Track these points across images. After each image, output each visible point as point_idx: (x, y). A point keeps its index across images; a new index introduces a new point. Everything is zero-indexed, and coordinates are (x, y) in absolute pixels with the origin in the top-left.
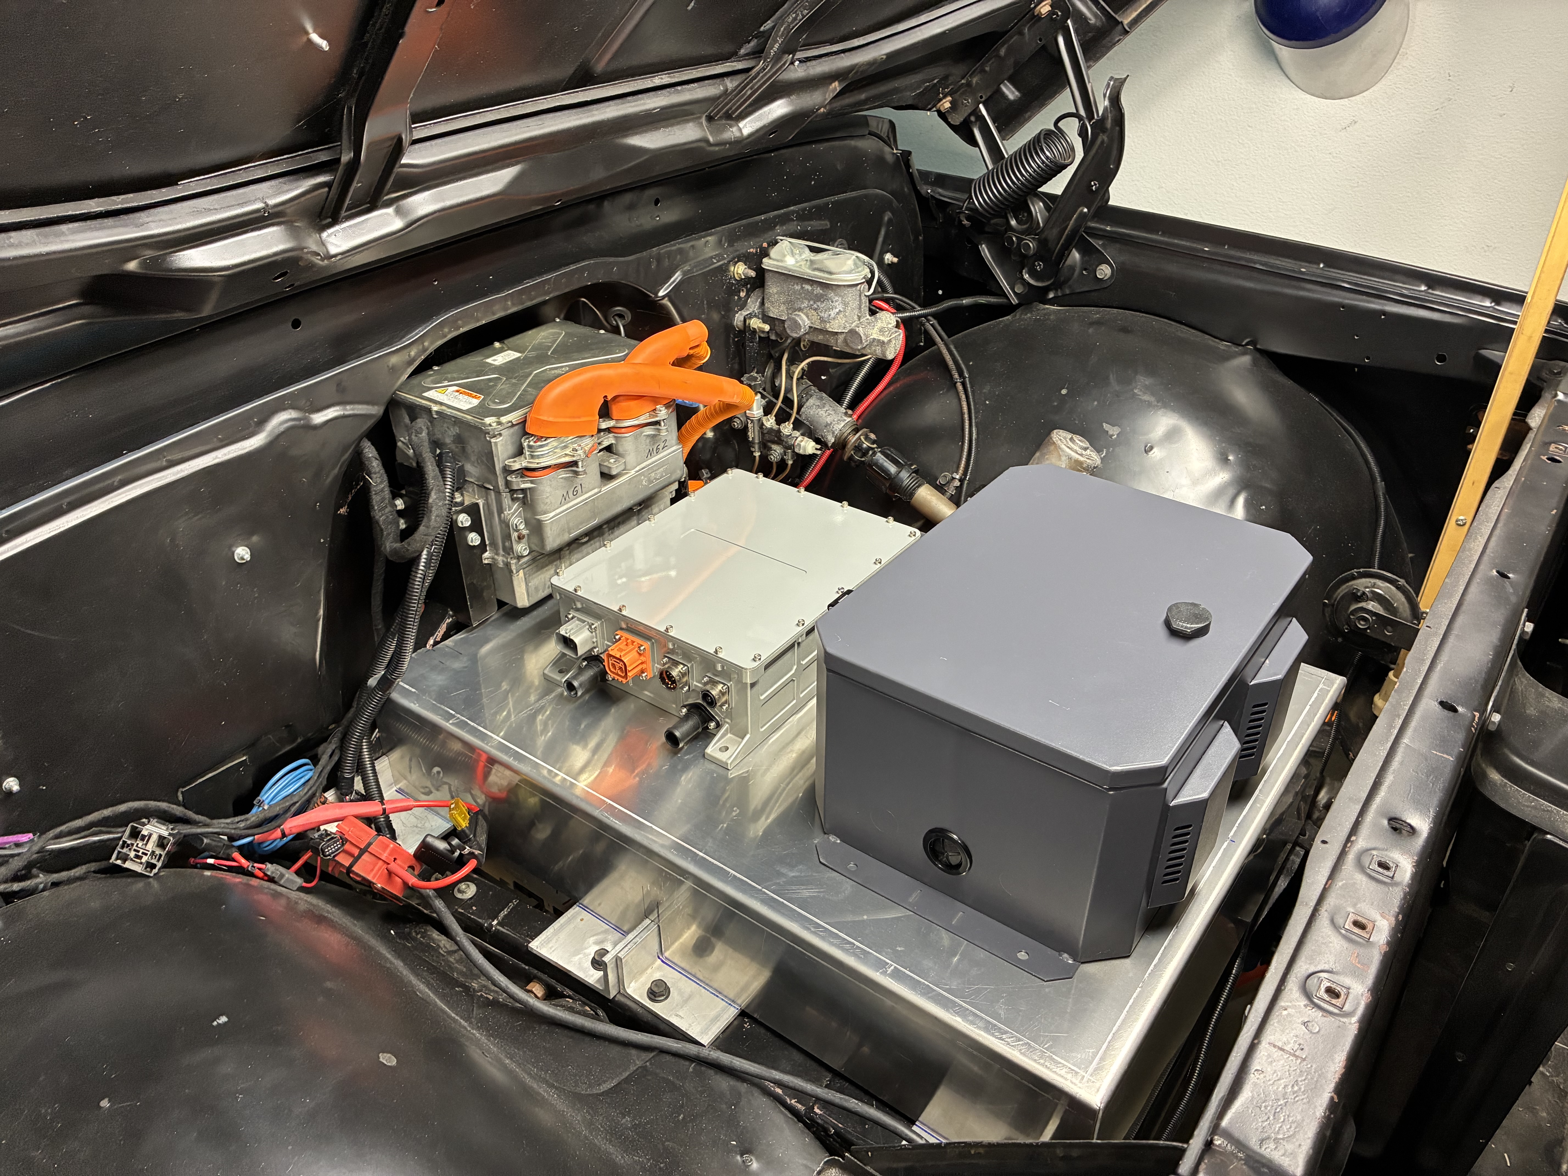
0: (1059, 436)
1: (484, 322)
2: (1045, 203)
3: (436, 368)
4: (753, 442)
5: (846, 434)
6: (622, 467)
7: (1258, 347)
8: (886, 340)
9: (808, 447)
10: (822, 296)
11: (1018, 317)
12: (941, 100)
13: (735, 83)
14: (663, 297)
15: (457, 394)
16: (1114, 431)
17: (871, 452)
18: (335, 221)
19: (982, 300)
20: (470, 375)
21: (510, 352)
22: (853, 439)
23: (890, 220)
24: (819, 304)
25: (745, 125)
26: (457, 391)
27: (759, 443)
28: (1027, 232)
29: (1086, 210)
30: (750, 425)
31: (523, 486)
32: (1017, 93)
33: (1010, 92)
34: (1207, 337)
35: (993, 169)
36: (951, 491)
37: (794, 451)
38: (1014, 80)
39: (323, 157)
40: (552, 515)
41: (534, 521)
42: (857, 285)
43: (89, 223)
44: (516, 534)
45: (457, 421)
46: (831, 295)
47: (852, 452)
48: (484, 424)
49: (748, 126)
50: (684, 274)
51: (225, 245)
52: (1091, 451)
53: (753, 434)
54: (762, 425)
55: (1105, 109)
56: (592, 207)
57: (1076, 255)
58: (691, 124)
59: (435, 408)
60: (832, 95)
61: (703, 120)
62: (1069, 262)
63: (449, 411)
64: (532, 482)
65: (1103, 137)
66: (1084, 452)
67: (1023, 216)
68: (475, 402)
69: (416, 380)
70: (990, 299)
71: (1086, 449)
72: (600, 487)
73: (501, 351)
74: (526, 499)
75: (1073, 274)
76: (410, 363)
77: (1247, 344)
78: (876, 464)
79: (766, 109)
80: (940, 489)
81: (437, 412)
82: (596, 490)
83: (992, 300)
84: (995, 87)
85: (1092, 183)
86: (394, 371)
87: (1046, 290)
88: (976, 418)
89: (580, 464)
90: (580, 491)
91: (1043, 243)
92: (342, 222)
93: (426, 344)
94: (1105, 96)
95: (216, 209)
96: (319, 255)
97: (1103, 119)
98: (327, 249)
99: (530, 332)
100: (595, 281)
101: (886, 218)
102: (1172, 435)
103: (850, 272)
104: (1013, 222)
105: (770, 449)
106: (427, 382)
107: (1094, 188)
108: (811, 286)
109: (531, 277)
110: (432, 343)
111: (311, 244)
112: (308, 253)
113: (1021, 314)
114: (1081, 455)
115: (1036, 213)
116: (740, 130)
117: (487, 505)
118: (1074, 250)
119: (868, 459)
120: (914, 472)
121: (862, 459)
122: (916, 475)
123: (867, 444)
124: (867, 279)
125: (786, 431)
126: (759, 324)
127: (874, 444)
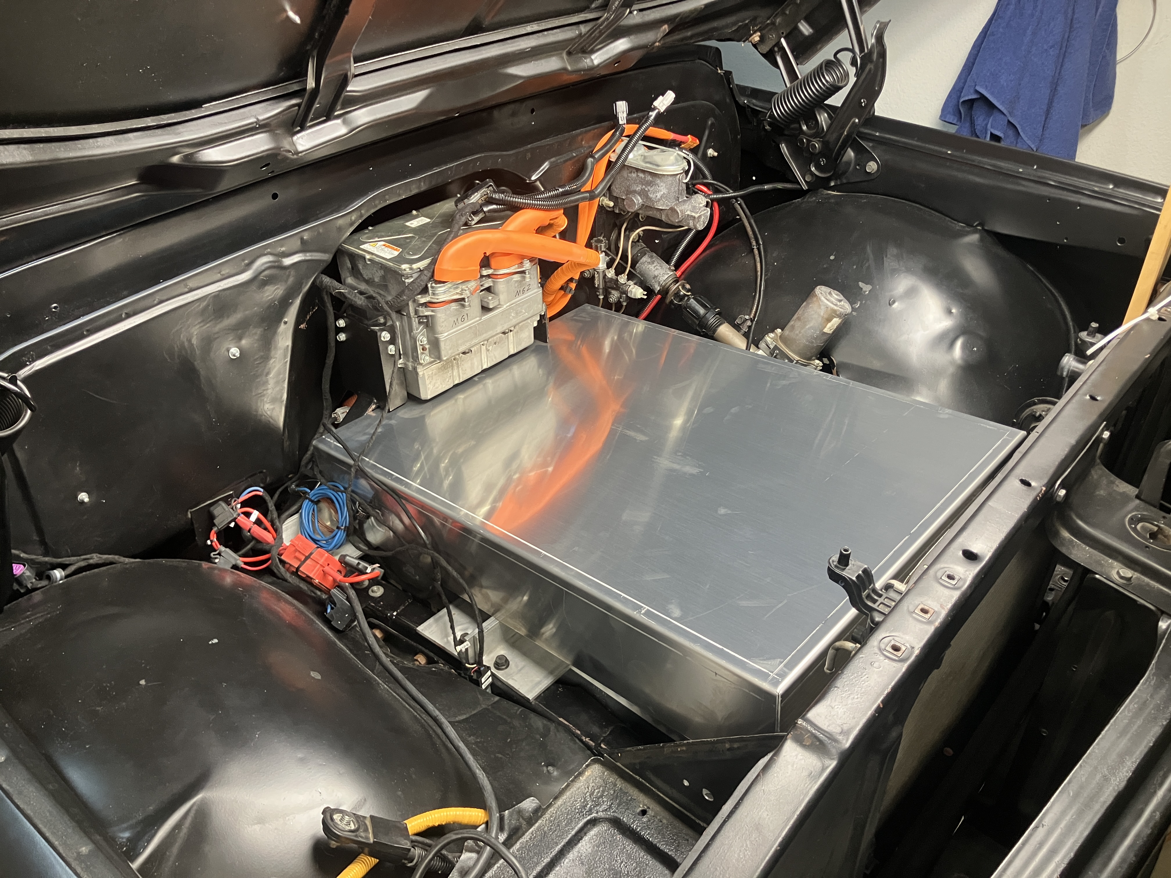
0: (821, 291)
1: (404, 197)
2: (829, 114)
3: (370, 228)
4: (598, 288)
5: (668, 284)
6: (497, 303)
7: (986, 228)
8: (697, 216)
9: (638, 293)
10: (651, 182)
11: (806, 200)
12: (752, 35)
13: (588, 28)
14: (536, 181)
15: (384, 247)
16: (866, 288)
17: (686, 298)
18: (303, 128)
19: (780, 186)
20: (393, 234)
21: (423, 218)
22: (674, 288)
23: (712, 124)
24: (649, 188)
25: (596, 58)
26: (384, 245)
27: (603, 288)
28: (815, 136)
29: (857, 121)
30: (596, 276)
31: (426, 314)
32: (811, 30)
33: (805, 29)
34: (947, 219)
35: (791, 87)
36: (745, 329)
37: (627, 296)
38: (808, 20)
39: (296, 87)
40: (446, 334)
41: (434, 338)
42: (678, 174)
43: (146, 132)
44: (421, 347)
45: (383, 267)
46: (658, 181)
47: (672, 298)
48: (401, 270)
49: (597, 58)
50: (551, 164)
51: (231, 146)
52: (845, 302)
53: (598, 282)
54: (605, 276)
55: (872, 46)
56: (484, 114)
57: (851, 154)
58: (554, 58)
59: (368, 257)
60: (662, 35)
61: (564, 55)
62: (845, 159)
63: (377, 259)
64: (432, 311)
65: (870, 66)
66: (838, 303)
67: (812, 124)
68: (396, 253)
69: (355, 237)
70: (786, 186)
71: (840, 301)
72: (481, 316)
73: (416, 217)
74: (428, 323)
75: (849, 168)
76: (352, 224)
77: (977, 226)
78: (690, 308)
79: (612, 46)
80: (737, 327)
81: (370, 260)
82: (478, 319)
83: (788, 186)
84: (793, 26)
85: (862, 101)
86: (340, 229)
87: (829, 179)
88: (765, 275)
89: (466, 300)
90: (466, 318)
91: (825, 144)
92: (307, 129)
93: (363, 212)
94: (872, 35)
95: (226, 123)
96: (290, 151)
97: (871, 52)
98: (296, 148)
99: (438, 204)
100: (484, 168)
101: (710, 123)
102: (911, 293)
103: (672, 165)
104: (804, 128)
105: (610, 293)
106: (363, 238)
107: (863, 104)
108: (644, 174)
109: (438, 165)
110: (367, 211)
111: (286, 144)
112: (284, 151)
113: (808, 198)
114: (836, 305)
115: (822, 121)
116: (592, 60)
117: (402, 326)
118: (849, 149)
119: (683, 302)
120: (717, 314)
121: (679, 303)
122: (720, 317)
123: (683, 292)
124: (685, 170)
125: (622, 280)
126: (606, 202)
127: (689, 292)
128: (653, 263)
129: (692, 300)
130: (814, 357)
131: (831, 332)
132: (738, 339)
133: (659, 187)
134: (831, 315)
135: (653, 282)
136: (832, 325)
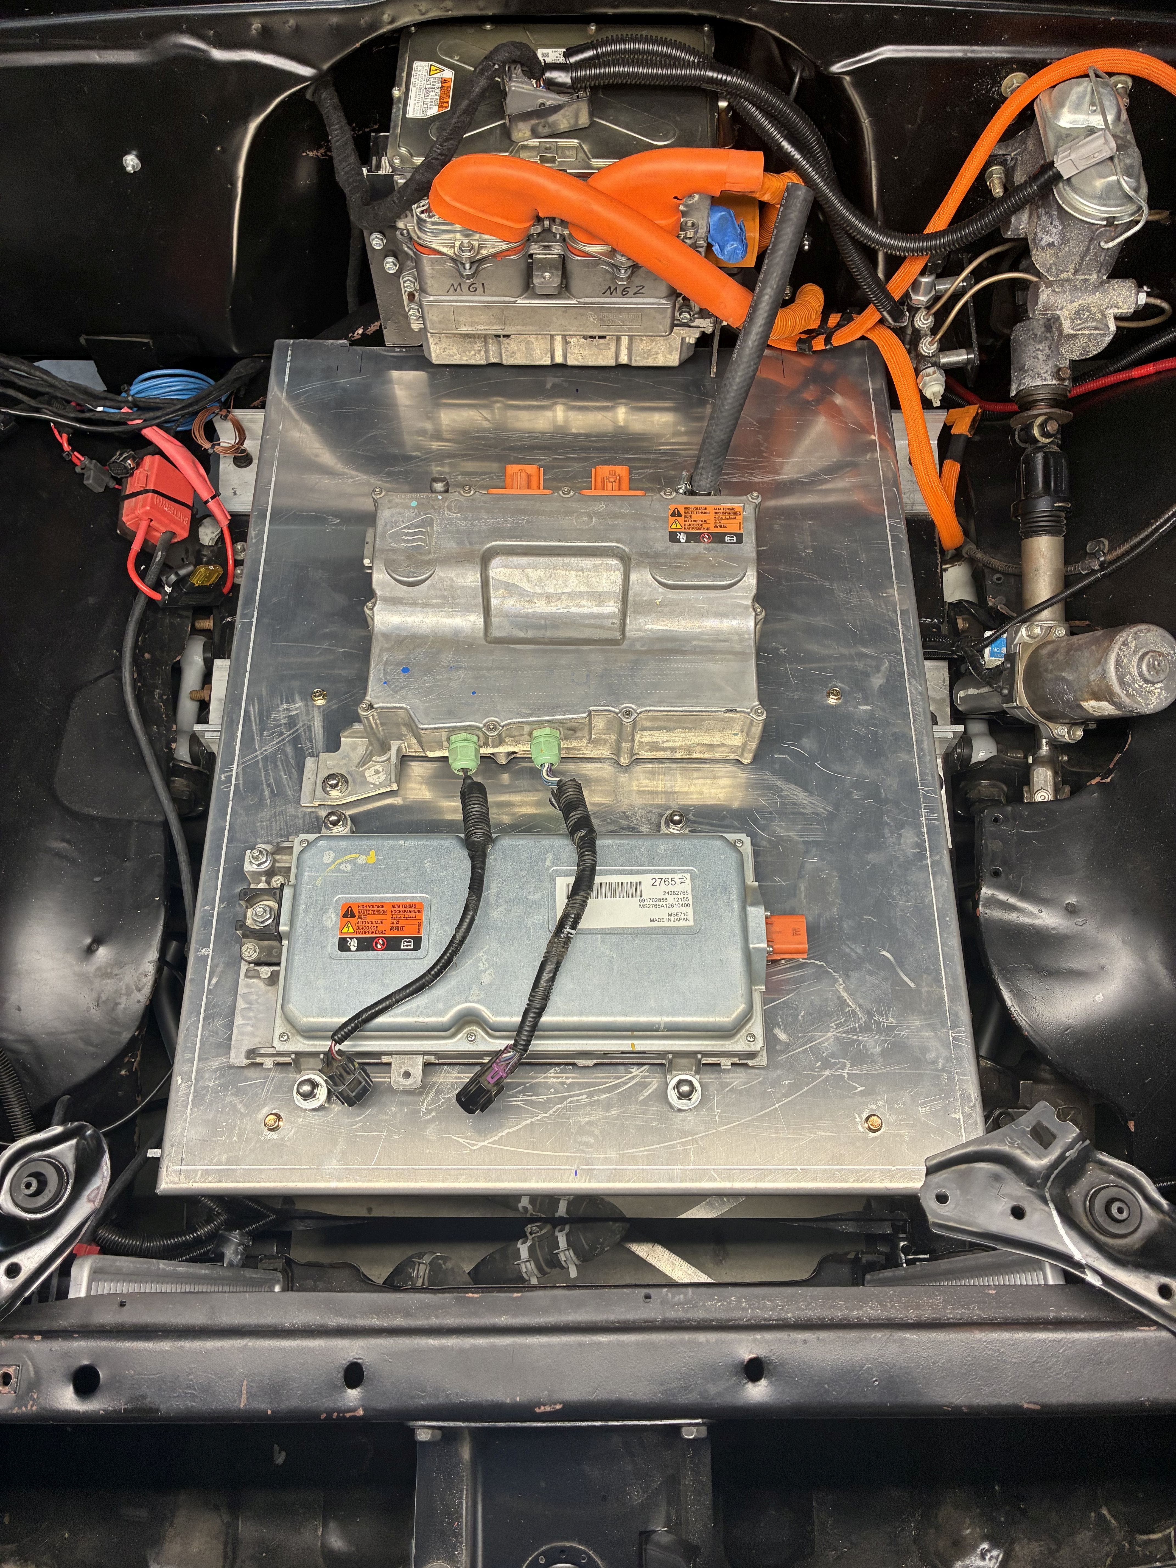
5: (1032, 398)
6: (559, 290)
14: (840, 74)
15: (439, 85)
22: (1036, 410)
26: (445, 81)
36: (1084, 569)
40: (431, 298)
44: (407, 293)
45: (392, 125)
47: (1018, 428)
59: (398, 91)
63: (398, 106)
68: (431, 113)
78: (1029, 465)
90: (480, 290)
106: (444, 46)
119: (1029, 448)
120: (1060, 509)
121: (1022, 445)
122: (1060, 517)
123: (1036, 432)
124: (1116, 223)
125: (924, 348)
126: (996, 182)
127: (1046, 438)
129: (1040, 456)
130: (1067, 721)
131: (1095, 713)
132: (1047, 579)
133: (1051, 224)
134: (1103, 693)
135: (1014, 374)
136: (1099, 708)
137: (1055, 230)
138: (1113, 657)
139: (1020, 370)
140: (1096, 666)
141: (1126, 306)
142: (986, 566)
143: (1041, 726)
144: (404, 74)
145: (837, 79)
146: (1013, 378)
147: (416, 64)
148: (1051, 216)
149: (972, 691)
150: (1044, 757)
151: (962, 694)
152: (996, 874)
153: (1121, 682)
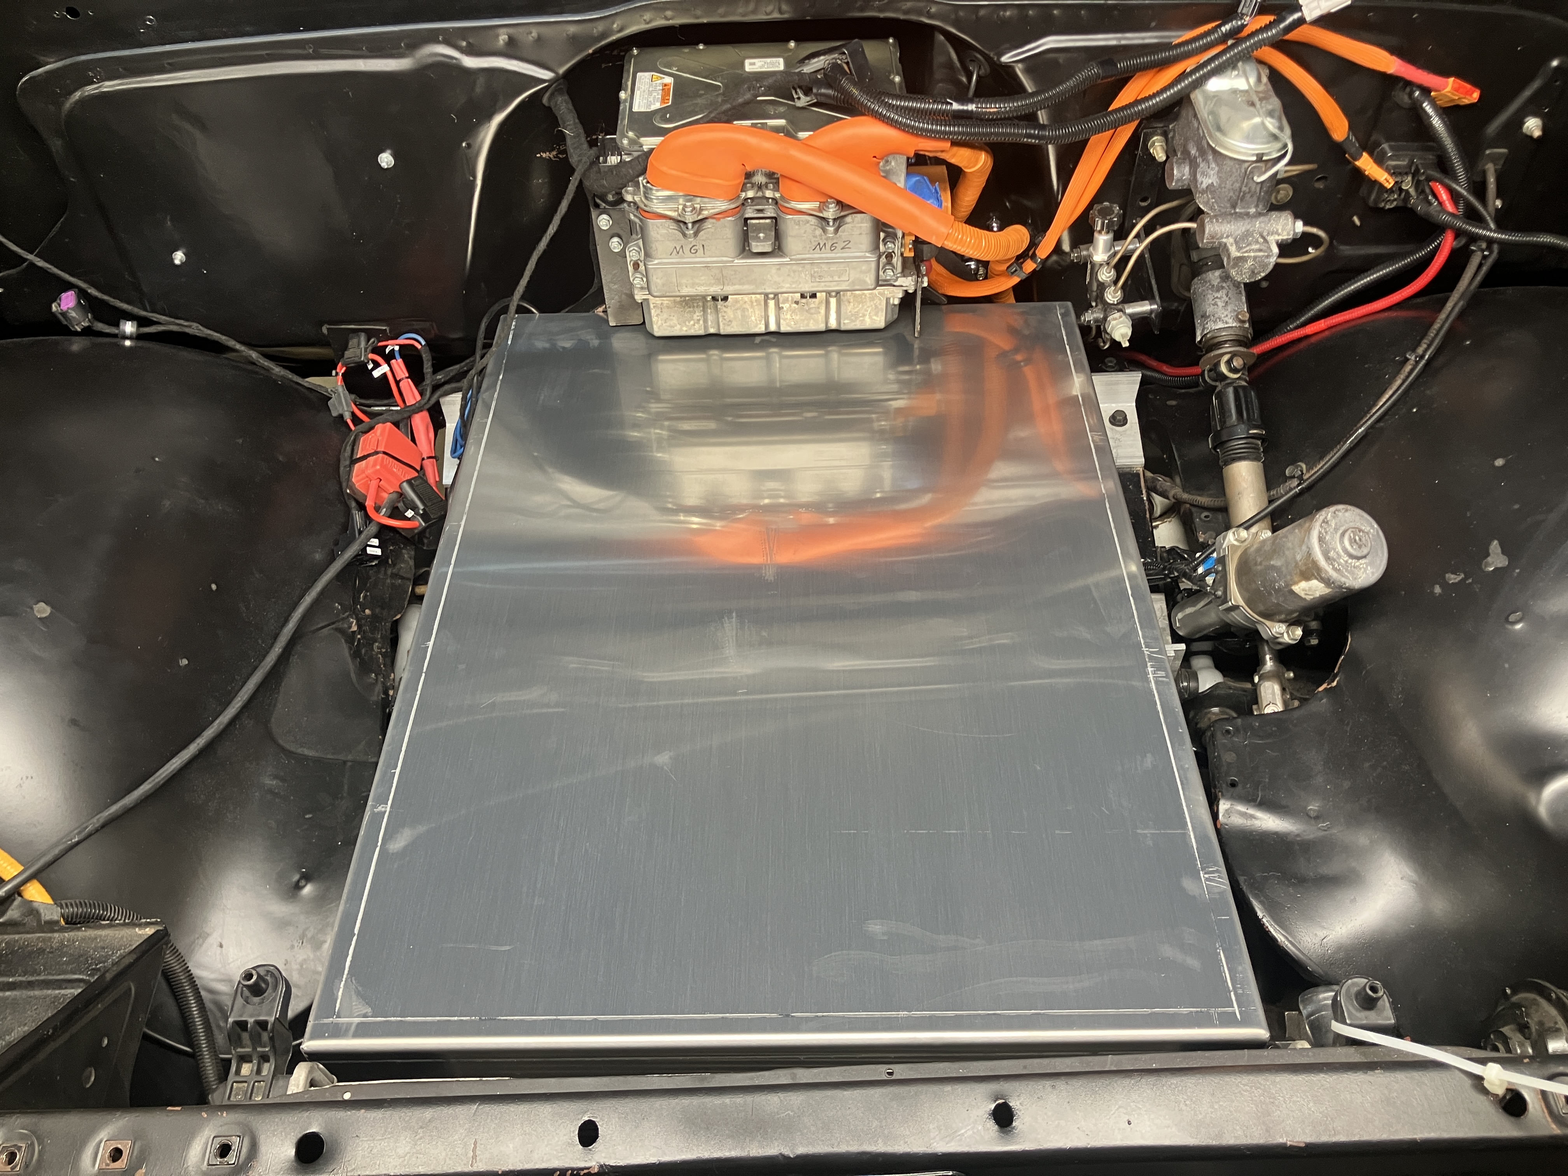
0: (1332, 518)
5: (1216, 340)
6: (773, 248)
8: (1235, 254)
9: (1118, 331)
14: (1014, 63)
15: (661, 88)
16: (1496, 560)
17: (1226, 381)
20: (703, 71)
21: (782, 60)
22: (1220, 350)
24: (1200, 162)
26: (666, 85)
31: (634, 219)
40: (656, 261)
41: (646, 259)
44: (632, 263)
47: (1208, 367)
52: (1364, 564)
53: (1089, 278)
59: (624, 94)
63: (624, 105)
64: (641, 220)
68: (655, 107)
72: (736, 258)
73: (780, 54)
81: (621, 100)
82: (731, 260)
89: (690, 225)
90: (701, 252)
93: (617, 25)
101: (1553, 64)
106: (664, 60)
119: (1220, 386)
120: (1254, 437)
121: (1213, 383)
122: (1257, 445)
123: (1223, 368)
124: (1265, 158)
125: (1110, 297)
126: (1159, 148)
127: (1234, 373)
128: (1218, 291)
129: (1230, 391)
130: (1283, 617)
131: (1309, 598)
132: (1251, 501)
133: (1209, 167)
134: (1311, 571)
135: (1198, 322)
136: (1310, 589)
137: (1212, 172)
138: (1315, 534)
139: (1202, 317)
140: (1300, 546)
141: (1285, 233)
142: (1191, 505)
143: (1260, 628)
144: (629, 83)
145: (1008, 69)
146: (1197, 325)
147: (639, 74)
148: (1208, 162)
149: (1189, 610)
150: (1269, 672)
151: (1180, 616)
152: (1233, 785)
153: (1328, 558)
